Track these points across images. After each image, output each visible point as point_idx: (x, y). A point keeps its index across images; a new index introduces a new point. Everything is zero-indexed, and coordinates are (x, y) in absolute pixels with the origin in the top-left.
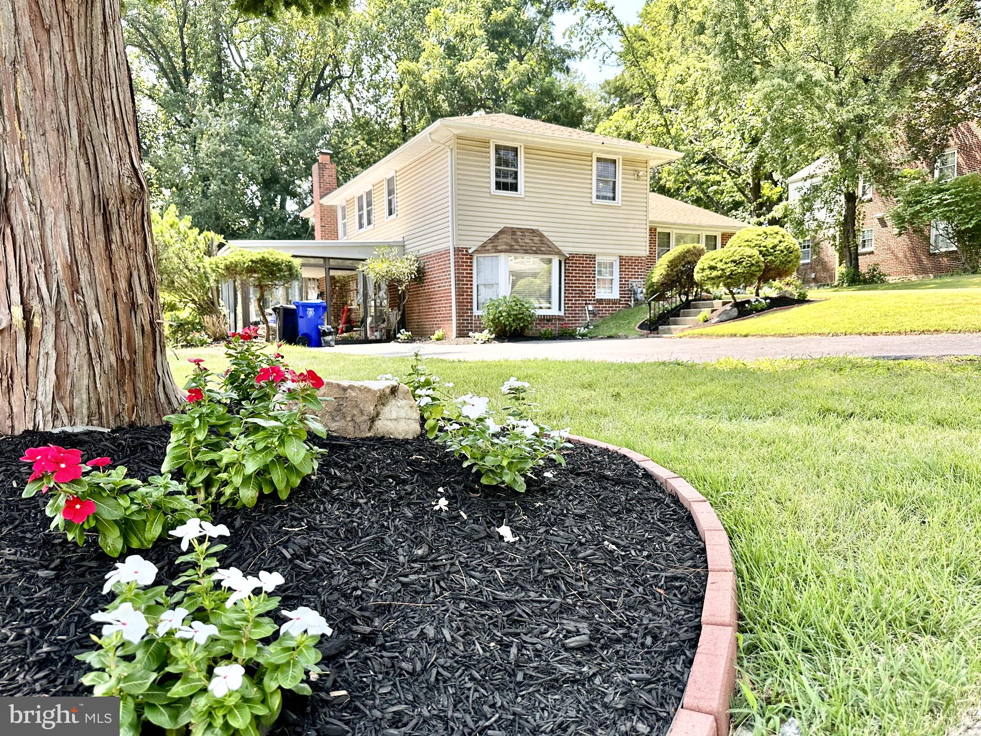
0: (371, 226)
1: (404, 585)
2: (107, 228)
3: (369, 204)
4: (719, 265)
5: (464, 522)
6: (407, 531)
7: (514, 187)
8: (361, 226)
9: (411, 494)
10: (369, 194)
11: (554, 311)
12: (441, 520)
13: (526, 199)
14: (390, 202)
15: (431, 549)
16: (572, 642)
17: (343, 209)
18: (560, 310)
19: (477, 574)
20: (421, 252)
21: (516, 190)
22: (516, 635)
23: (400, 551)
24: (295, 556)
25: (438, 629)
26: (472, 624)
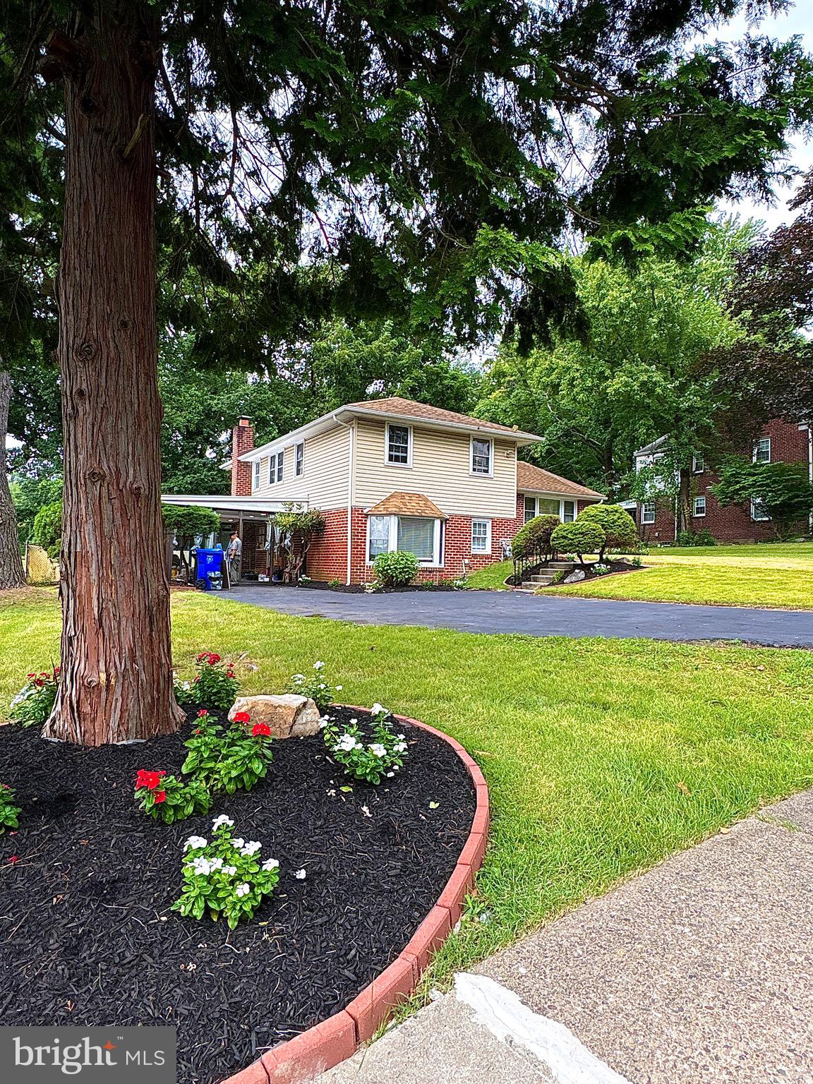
0: (281, 482)
1: (312, 842)
2: (151, 623)
3: (280, 463)
4: (570, 536)
5: (344, 803)
6: (313, 810)
7: (404, 460)
8: (272, 481)
9: (315, 785)
10: (281, 455)
11: (435, 564)
12: (330, 802)
13: (414, 469)
14: (299, 463)
15: (325, 821)
16: (392, 873)
17: (258, 465)
18: (440, 562)
19: (348, 836)
20: (322, 509)
21: (406, 462)
22: (365, 869)
23: (310, 823)
24: (258, 826)
25: (328, 866)
26: (344, 864)
